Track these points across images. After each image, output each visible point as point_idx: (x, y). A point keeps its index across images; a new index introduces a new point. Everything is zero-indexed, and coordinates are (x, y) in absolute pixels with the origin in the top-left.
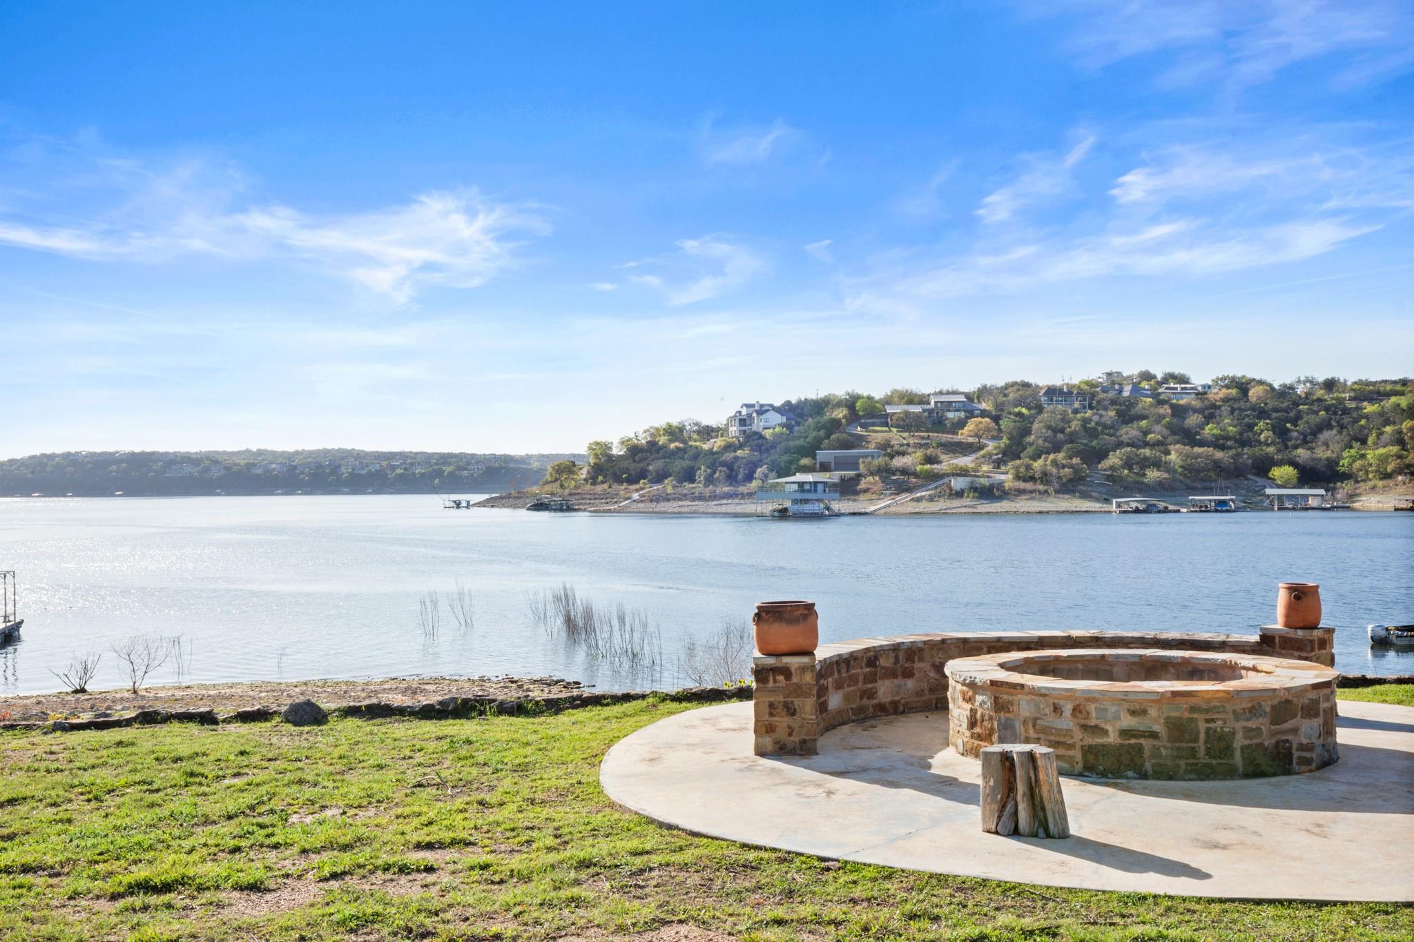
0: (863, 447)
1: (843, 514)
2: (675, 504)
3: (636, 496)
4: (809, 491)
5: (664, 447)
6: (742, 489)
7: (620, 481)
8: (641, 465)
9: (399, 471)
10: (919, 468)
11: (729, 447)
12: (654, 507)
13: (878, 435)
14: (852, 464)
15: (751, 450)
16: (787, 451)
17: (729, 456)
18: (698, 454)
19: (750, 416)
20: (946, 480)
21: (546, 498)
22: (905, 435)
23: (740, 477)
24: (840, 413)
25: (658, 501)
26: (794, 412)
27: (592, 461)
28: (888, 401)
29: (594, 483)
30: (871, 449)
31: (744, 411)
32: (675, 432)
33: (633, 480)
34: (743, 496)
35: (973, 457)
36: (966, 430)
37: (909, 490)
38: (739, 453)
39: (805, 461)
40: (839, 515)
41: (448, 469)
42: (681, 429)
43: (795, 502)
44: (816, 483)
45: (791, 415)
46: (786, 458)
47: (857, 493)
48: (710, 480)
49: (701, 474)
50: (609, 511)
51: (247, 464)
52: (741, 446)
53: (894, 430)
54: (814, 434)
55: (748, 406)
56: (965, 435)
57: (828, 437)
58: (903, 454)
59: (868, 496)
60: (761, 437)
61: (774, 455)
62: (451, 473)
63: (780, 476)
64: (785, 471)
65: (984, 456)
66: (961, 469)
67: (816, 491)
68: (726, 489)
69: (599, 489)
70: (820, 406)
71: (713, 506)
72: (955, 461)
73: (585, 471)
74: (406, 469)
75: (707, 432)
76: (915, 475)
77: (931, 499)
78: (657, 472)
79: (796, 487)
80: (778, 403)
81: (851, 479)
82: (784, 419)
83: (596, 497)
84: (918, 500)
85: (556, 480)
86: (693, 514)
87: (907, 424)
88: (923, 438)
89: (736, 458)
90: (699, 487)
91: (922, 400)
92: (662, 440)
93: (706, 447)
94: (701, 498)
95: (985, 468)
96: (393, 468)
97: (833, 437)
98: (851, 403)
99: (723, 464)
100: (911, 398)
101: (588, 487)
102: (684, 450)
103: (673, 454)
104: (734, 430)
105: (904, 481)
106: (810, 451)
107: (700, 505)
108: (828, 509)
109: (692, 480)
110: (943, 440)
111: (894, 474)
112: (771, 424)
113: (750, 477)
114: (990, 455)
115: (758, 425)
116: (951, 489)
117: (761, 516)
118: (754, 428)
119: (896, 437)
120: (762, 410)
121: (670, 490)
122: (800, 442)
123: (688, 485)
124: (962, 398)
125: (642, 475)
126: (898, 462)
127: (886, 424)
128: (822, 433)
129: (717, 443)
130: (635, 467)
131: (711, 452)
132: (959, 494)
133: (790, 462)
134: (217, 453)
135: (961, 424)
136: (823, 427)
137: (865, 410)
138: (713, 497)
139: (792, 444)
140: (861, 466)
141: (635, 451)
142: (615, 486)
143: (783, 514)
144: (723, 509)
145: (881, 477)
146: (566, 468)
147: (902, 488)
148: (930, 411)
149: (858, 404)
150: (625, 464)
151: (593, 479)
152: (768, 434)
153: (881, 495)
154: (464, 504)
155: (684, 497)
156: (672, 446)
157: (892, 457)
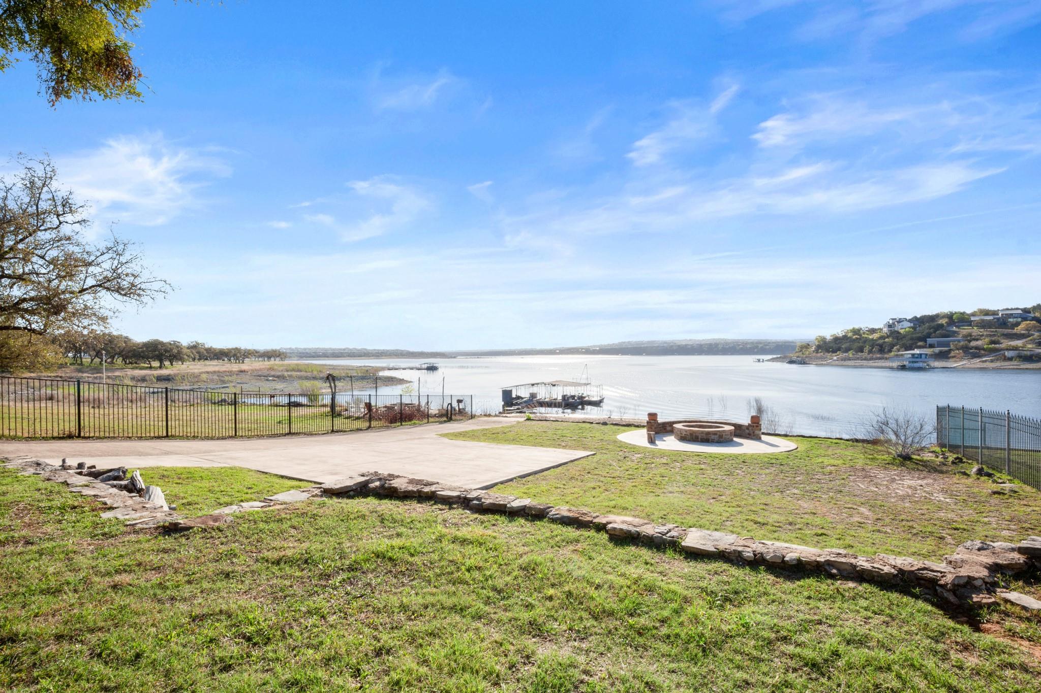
0: (956, 337)
1: (937, 368)
2: (853, 362)
3: (835, 358)
4: (917, 358)
5: (850, 337)
6: (886, 356)
7: (828, 352)
8: (839, 345)
10: (985, 347)
11: (882, 338)
12: (843, 363)
13: (966, 330)
14: (947, 344)
15: (893, 338)
16: (912, 339)
17: (881, 341)
18: (866, 341)
19: (894, 323)
20: (1002, 352)
21: (794, 358)
22: (982, 330)
23: (886, 350)
24: (944, 321)
25: (845, 360)
26: (918, 322)
27: (817, 343)
28: (973, 314)
29: (817, 353)
30: (960, 337)
31: (891, 322)
32: (856, 332)
33: (834, 351)
34: (886, 359)
35: (1024, 340)
36: (1019, 327)
37: (979, 357)
38: (887, 340)
39: (920, 343)
40: (934, 368)
41: (760, 346)
42: (859, 330)
43: (910, 362)
44: (921, 355)
45: (916, 323)
46: (910, 342)
47: (949, 358)
48: (870, 352)
49: (867, 349)
50: (822, 364)
52: (888, 337)
53: (975, 328)
54: (927, 331)
55: (893, 319)
56: (1020, 329)
57: (935, 332)
58: (977, 340)
59: (954, 359)
60: (898, 333)
61: (904, 341)
63: (906, 350)
64: (908, 348)
65: (1031, 340)
66: (1013, 347)
67: (921, 357)
68: (878, 356)
69: (819, 355)
70: (932, 318)
71: (871, 363)
72: (1009, 343)
73: (814, 348)
75: (873, 331)
76: (983, 349)
77: (992, 361)
78: (846, 348)
79: (910, 356)
80: (909, 317)
81: (946, 351)
82: (912, 325)
83: (817, 358)
84: (985, 361)
85: (801, 351)
86: (862, 367)
87: (983, 325)
88: (992, 332)
89: (884, 342)
90: (865, 355)
91: (994, 313)
92: (850, 335)
93: (871, 337)
94: (866, 359)
95: (1030, 346)
97: (938, 332)
98: (950, 316)
99: (877, 345)
100: (987, 313)
101: (814, 354)
102: (860, 339)
103: (854, 341)
104: (885, 330)
105: (976, 353)
106: (924, 339)
107: (865, 363)
108: (928, 365)
109: (862, 352)
110: (1005, 333)
111: (971, 349)
112: (905, 327)
113: (890, 351)
114: (1035, 339)
115: (898, 328)
116: (1005, 357)
117: (892, 368)
118: (896, 329)
119: (975, 331)
120: (900, 321)
121: (851, 356)
122: (918, 335)
123: (860, 354)
124: (1020, 312)
125: (839, 349)
126: (973, 344)
127: (970, 325)
128: (932, 330)
129: (875, 336)
130: (835, 346)
131: (872, 340)
132: (1010, 359)
133: (912, 344)
135: (1018, 324)
136: (933, 328)
137: (958, 319)
138: (871, 359)
139: (914, 336)
140: (952, 346)
141: (836, 339)
142: (827, 354)
143: (903, 368)
144: (876, 364)
145: (963, 351)
146: (807, 346)
147: (975, 356)
148: (998, 319)
149: (954, 317)
150: (832, 345)
151: (817, 351)
152: (902, 331)
153: (962, 359)
154: (762, 360)
155: (858, 359)
156: (854, 337)
157: (970, 341)
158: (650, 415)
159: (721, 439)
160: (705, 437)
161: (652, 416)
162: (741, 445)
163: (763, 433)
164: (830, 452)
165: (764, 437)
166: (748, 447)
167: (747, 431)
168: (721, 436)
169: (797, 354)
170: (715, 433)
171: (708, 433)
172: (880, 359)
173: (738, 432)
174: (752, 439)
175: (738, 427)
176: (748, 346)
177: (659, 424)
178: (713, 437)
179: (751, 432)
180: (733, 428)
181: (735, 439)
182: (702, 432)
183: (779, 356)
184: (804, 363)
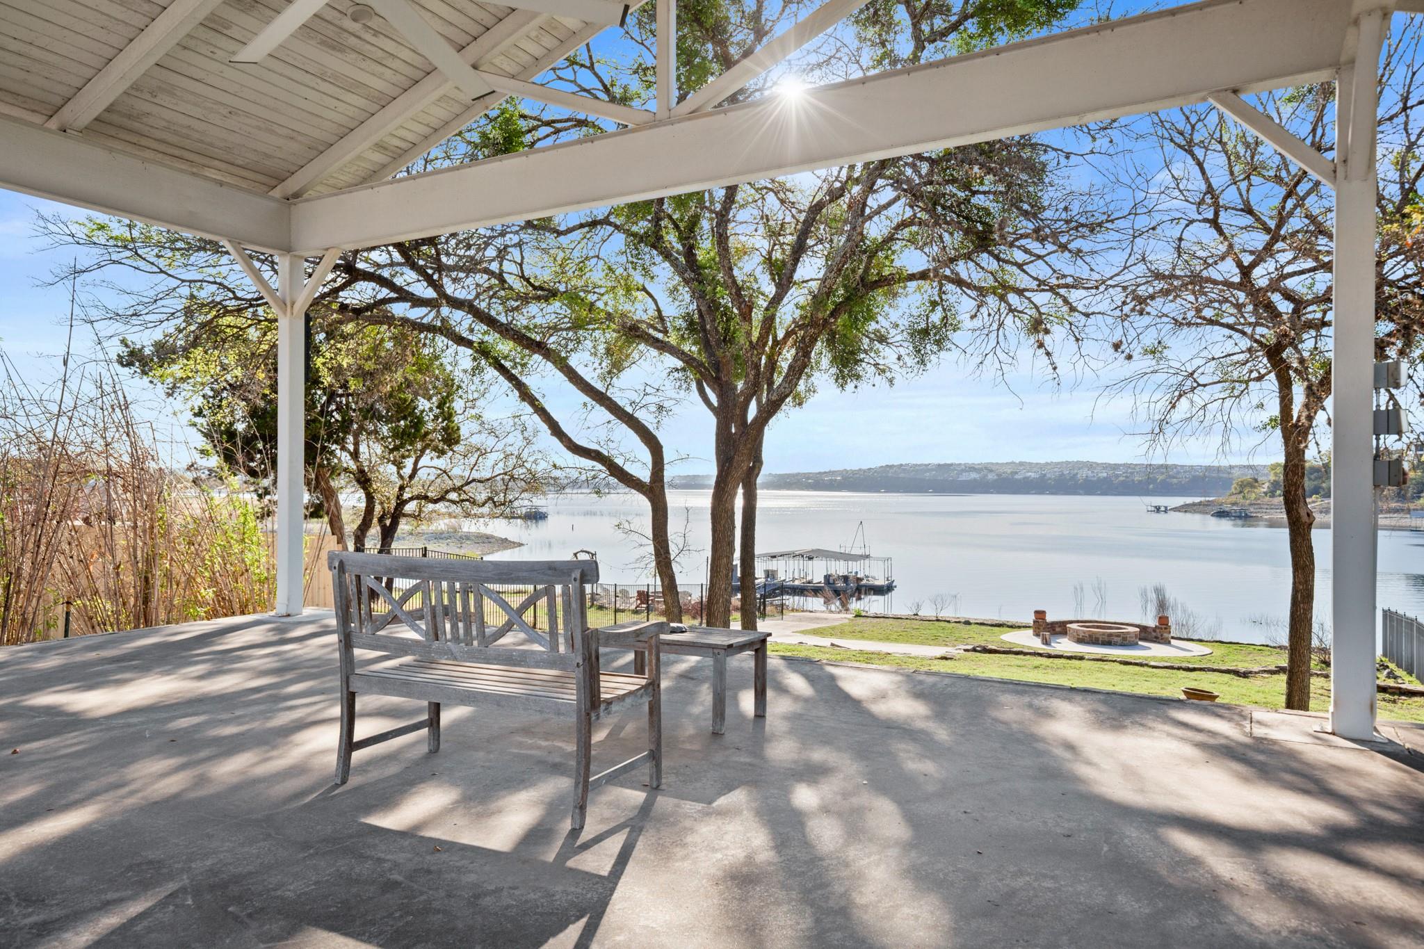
8: (1316, 483)
9: (1121, 479)
21: (1227, 508)
27: (1273, 477)
41: (1160, 478)
51: (1012, 473)
62: (1163, 481)
73: (1267, 485)
74: (1127, 477)
85: (1241, 492)
96: (1117, 476)
101: (1267, 498)
134: (992, 464)
151: (1272, 493)
154: (1163, 509)
158: (1037, 612)
159: (1125, 642)
160: (1106, 639)
161: (1040, 614)
162: (1150, 648)
163: (1173, 638)
164: (1249, 658)
165: (1173, 642)
166: (1155, 651)
167: (1154, 634)
168: (1125, 639)
169: (1233, 499)
170: (1118, 635)
171: (1110, 635)
173: (1143, 635)
174: (1159, 643)
175: (1144, 629)
176: (1137, 478)
177: (1048, 624)
178: (1116, 639)
179: (1159, 635)
180: (1138, 630)
181: (1140, 643)
182: (1104, 634)
183: (1197, 500)
184: (1247, 517)
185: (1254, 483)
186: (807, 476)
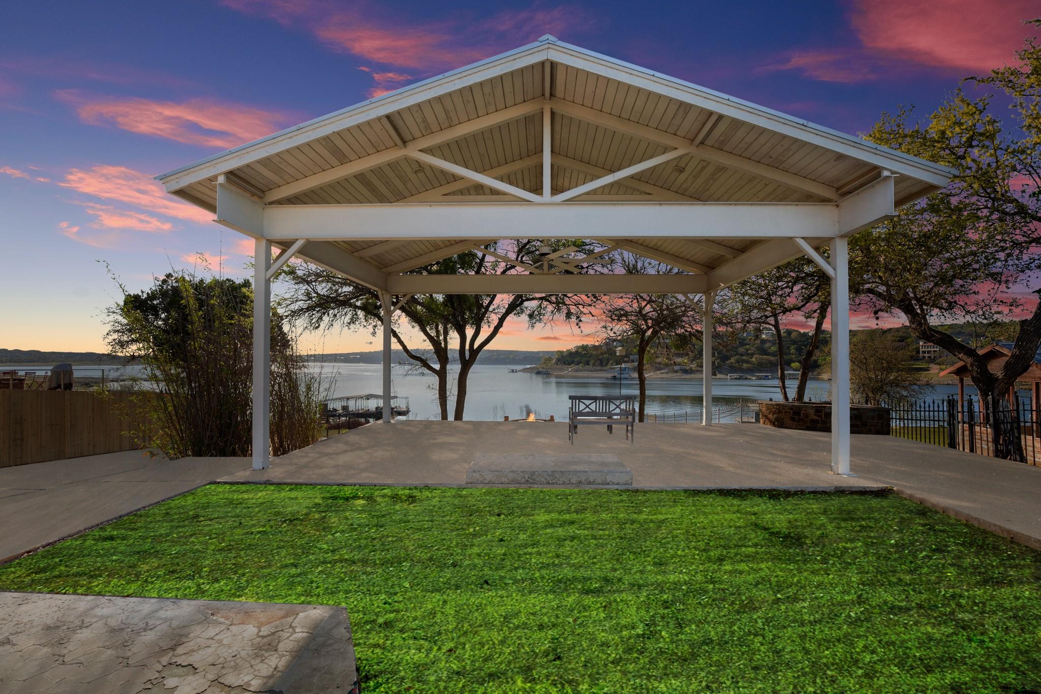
3: (570, 369)
4: (624, 370)
5: (581, 353)
6: (604, 368)
7: (565, 364)
8: (572, 358)
10: (664, 362)
11: (602, 353)
16: (621, 356)
17: (601, 356)
18: (591, 355)
19: (609, 343)
20: (673, 366)
21: (540, 370)
23: (604, 364)
25: (576, 372)
27: (557, 357)
29: (557, 365)
32: (585, 348)
33: (569, 364)
34: (605, 370)
37: (660, 370)
38: (605, 355)
39: (626, 360)
41: (511, 356)
42: (587, 347)
48: (594, 365)
49: (591, 363)
50: (560, 374)
52: (605, 353)
54: (630, 350)
60: (612, 350)
63: (617, 364)
65: (688, 358)
66: (679, 362)
67: (626, 370)
68: (599, 368)
69: (558, 367)
71: (595, 374)
72: (677, 360)
73: (554, 360)
75: (596, 348)
76: (663, 364)
77: (667, 373)
78: (577, 361)
79: (619, 369)
82: (621, 344)
83: (557, 370)
84: (663, 373)
85: (545, 363)
89: (603, 357)
90: (590, 367)
92: (580, 350)
94: (591, 371)
96: (494, 356)
99: (598, 359)
101: (555, 366)
102: (587, 354)
103: (583, 355)
105: (658, 367)
106: (628, 356)
107: (590, 373)
109: (588, 365)
113: (606, 365)
116: (674, 370)
121: (581, 368)
125: (573, 362)
130: (570, 359)
131: (596, 354)
132: (677, 371)
138: (595, 371)
142: (564, 366)
150: (567, 358)
151: (557, 363)
156: (583, 352)
169: (542, 366)
172: (601, 370)
183: (528, 366)
184: (548, 374)
185: (550, 359)
186: (341, 355)
